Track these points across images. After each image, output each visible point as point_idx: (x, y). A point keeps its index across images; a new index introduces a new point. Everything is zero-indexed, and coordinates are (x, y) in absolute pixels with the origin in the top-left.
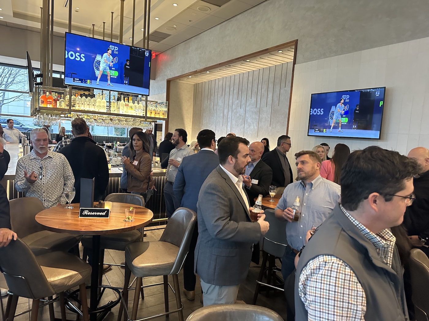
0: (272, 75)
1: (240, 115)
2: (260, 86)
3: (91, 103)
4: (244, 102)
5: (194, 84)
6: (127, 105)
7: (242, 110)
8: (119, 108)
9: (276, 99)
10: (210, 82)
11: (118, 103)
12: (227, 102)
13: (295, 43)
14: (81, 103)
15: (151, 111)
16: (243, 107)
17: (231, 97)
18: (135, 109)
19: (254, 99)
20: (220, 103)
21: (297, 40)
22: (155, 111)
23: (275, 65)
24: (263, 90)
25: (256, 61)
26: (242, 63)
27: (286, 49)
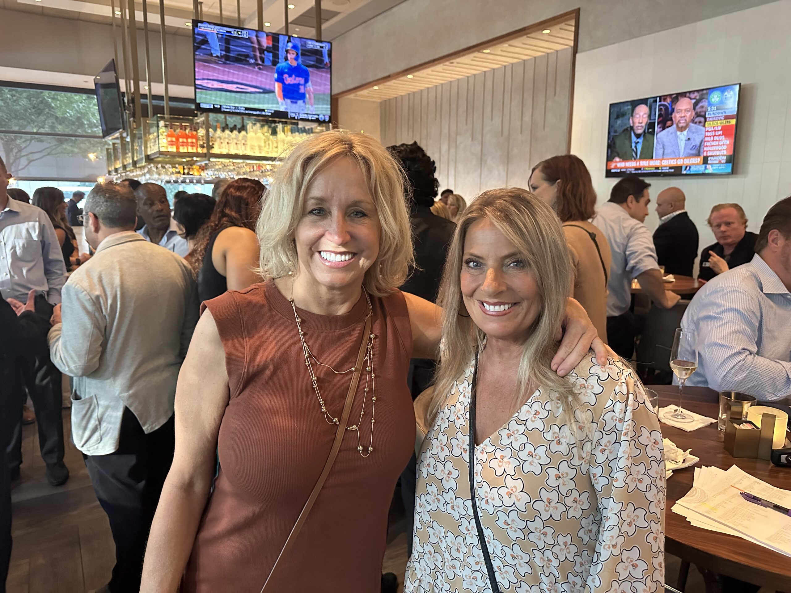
0: (529, 75)
1: (472, 153)
4: (478, 127)
5: (381, 103)
7: (476, 143)
9: (539, 119)
10: (411, 97)
13: (576, 14)
16: (478, 137)
21: (579, 9)
24: (513, 103)
25: (502, 51)
26: (475, 57)
27: (558, 27)
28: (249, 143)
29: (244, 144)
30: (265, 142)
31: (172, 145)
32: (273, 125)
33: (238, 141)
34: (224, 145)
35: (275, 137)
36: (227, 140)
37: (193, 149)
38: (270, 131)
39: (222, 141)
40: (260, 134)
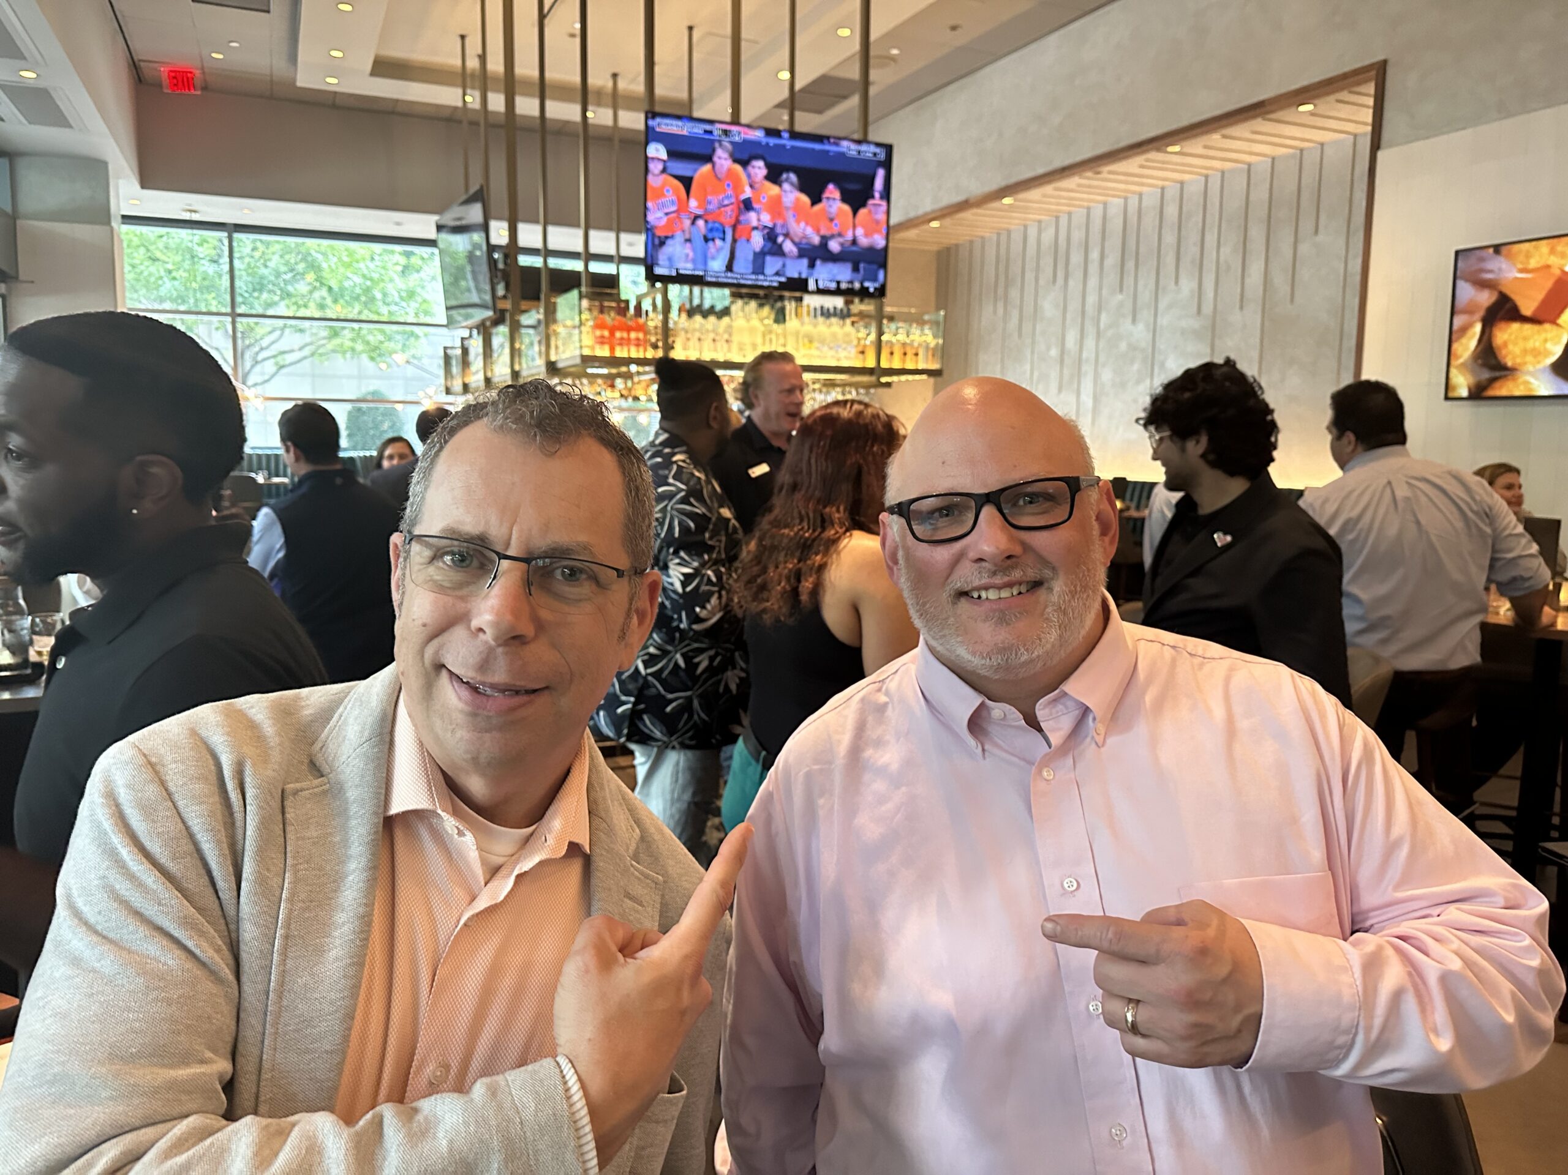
0: (1260, 194)
1: (1133, 348)
2: (1211, 238)
4: (1146, 295)
5: (939, 252)
7: (1141, 326)
9: (1280, 280)
12: (1074, 306)
13: (1379, 72)
15: (892, 347)
16: (1145, 315)
17: (1093, 282)
19: (1187, 285)
20: (1049, 307)
21: (1385, 61)
23: (1273, 154)
24: (1222, 250)
25: (1206, 147)
26: (1147, 160)
27: (1332, 98)
28: (735, 338)
29: (727, 341)
30: (764, 336)
31: (602, 343)
32: (779, 305)
33: (717, 334)
34: (693, 342)
35: (782, 326)
36: (697, 335)
37: (638, 351)
38: (773, 316)
39: (689, 335)
40: (755, 322)
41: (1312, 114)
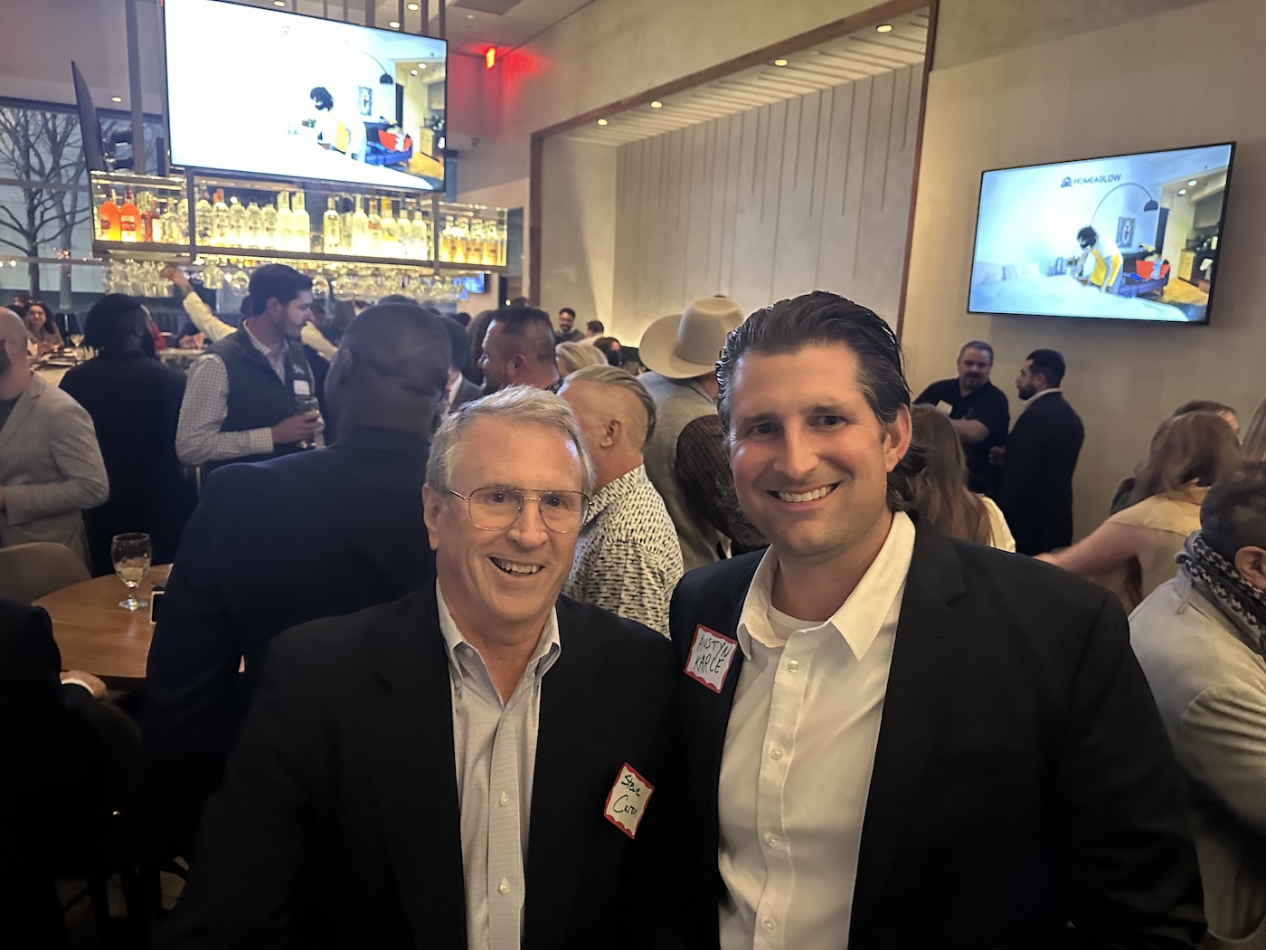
2: (822, 150)
3: (259, 222)
4: (771, 198)
5: (618, 148)
6: (374, 226)
7: (766, 225)
8: (349, 236)
9: (873, 189)
10: (667, 138)
11: (344, 219)
12: (718, 203)
14: (226, 223)
15: (452, 241)
16: (770, 216)
17: (732, 185)
18: (401, 239)
19: (803, 187)
22: (467, 243)
23: (872, 74)
24: (831, 159)
25: (809, 62)
27: (904, 20)
34: (228, 229)
36: (233, 222)
39: (223, 223)
41: (890, 34)
